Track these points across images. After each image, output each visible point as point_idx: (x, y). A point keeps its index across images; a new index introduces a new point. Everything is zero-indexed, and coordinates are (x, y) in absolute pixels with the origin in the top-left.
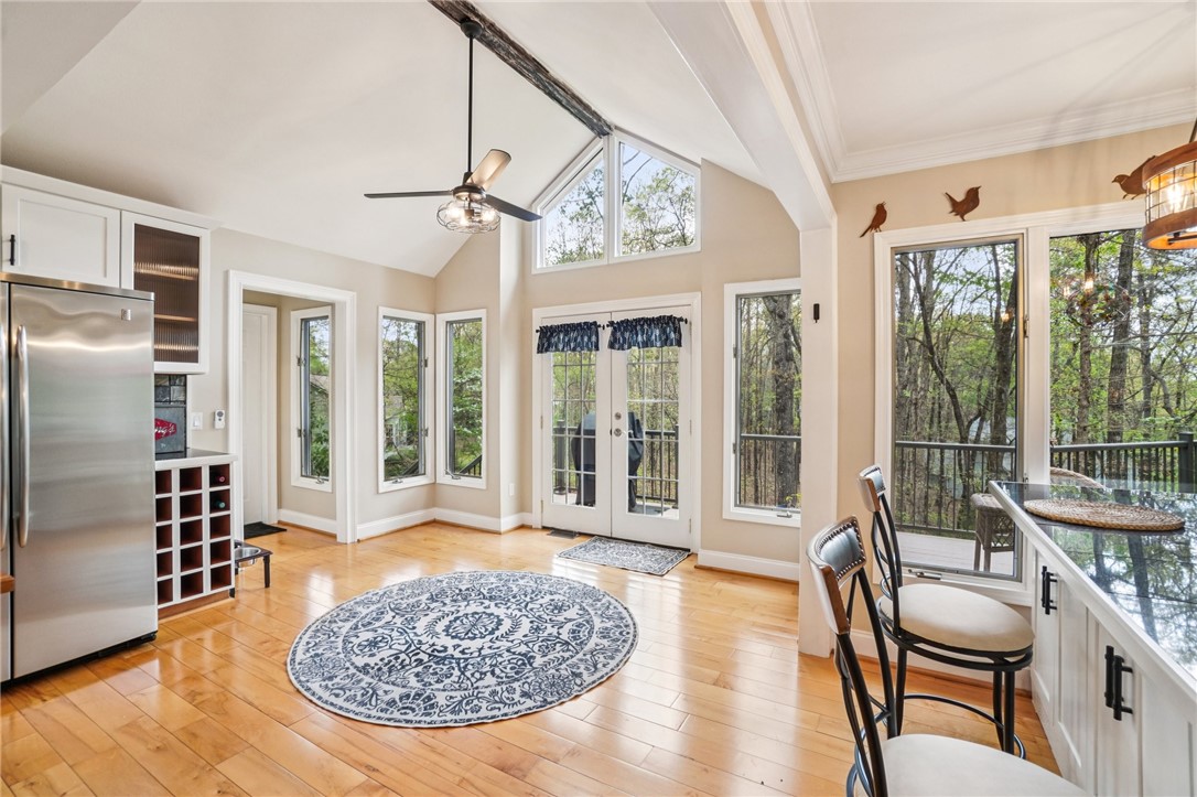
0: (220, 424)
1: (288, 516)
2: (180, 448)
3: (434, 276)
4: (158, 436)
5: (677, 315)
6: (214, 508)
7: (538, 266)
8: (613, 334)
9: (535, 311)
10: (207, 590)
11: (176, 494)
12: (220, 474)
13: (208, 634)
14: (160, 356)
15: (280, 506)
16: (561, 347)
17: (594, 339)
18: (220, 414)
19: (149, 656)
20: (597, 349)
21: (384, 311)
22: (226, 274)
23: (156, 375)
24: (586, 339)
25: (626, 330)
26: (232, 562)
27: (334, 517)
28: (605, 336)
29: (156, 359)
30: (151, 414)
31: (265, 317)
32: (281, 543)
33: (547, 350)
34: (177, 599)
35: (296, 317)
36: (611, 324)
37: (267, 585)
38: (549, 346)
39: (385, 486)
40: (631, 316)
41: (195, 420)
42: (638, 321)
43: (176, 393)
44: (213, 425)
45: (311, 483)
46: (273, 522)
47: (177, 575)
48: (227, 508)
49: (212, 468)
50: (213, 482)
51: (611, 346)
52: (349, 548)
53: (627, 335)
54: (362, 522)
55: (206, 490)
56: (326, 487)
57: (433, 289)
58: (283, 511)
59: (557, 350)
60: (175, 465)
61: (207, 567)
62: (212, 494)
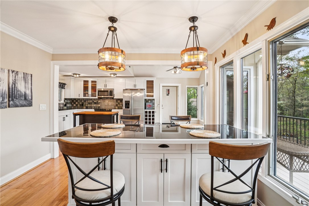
0: (159, 106)
3: (199, 78)
6: (152, 117)
11: (148, 114)
14: (148, 96)
21: (187, 86)
23: (146, 99)
43: (153, 101)
48: (154, 117)
49: (152, 111)
55: (151, 114)
57: (199, 80)
60: (148, 110)
62: (152, 115)
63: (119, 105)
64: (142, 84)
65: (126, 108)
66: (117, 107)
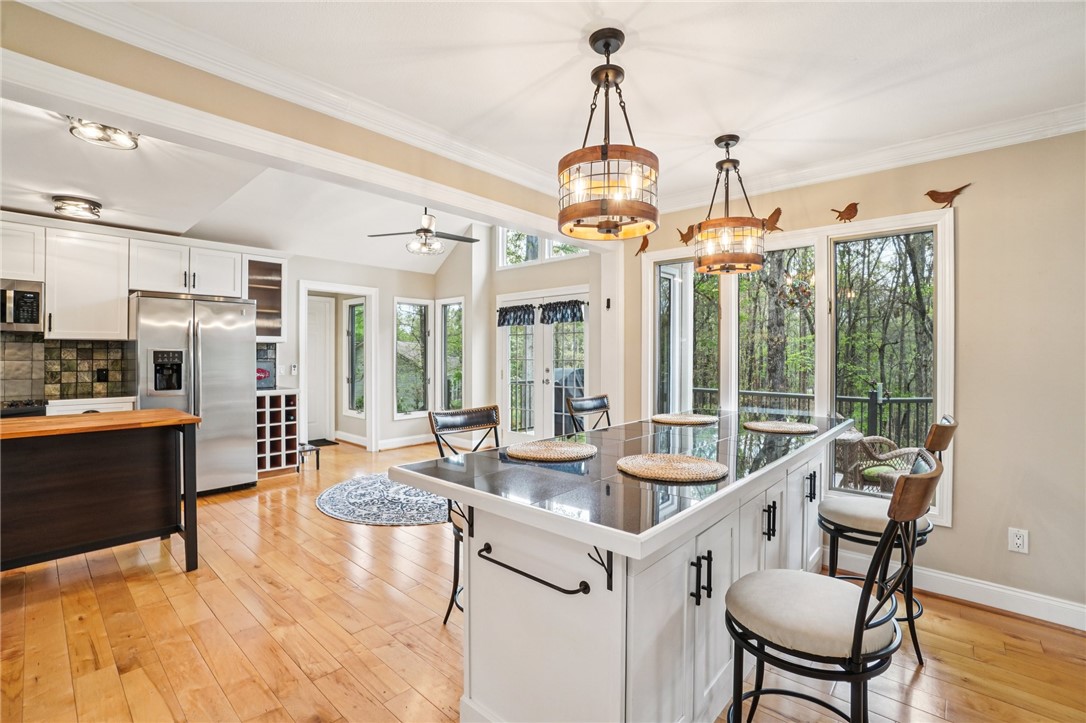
0: (294, 373)
1: (342, 435)
2: (272, 385)
3: (434, 273)
4: (259, 378)
5: (580, 298)
6: (287, 419)
7: (500, 265)
8: (543, 313)
9: (498, 297)
10: (284, 465)
11: (268, 410)
12: (291, 400)
13: (284, 491)
14: (261, 331)
15: (336, 429)
16: (511, 322)
17: (531, 316)
18: (295, 367)
19: (254, 493)
20: (533, 323)
21: (397, 299)
22: (298, 282)
23: (257, 344)
24: (526, 316)
25: (550, 310)
26: (297, 451)
27: (364, 435)
28: (538, 314)
29: (257, 334)
30: (254, 365)
31: (328, 305)
32: (336, 450)
33: (503, 324)
34: (268, 468)
35: (346, 304)
36: (541, 306)
37: (318, 468)
38: (504, 321)
39: (399, 416)
40: (553, 300)
41: (281, 370)
42: (557, 304)
43: (270, 353)
44: (291, 373)
45: (354, 413)
46: (333, 439)
47: (268, 455)
48: (295, 420)
49: (287, 396)
50: (287, 405)
51: (542, 321)
52: (374, 455)
53: (551, 314)
54: (382, 438)
55: (283, 409)
56: (362, 416)
57: (433, 282)
58: (338, 432)
59: (509, 324)
60: (267, 394)
61: (283, 453)
62: (287, 411)
63: (68, 378)
64: (227, 274)
65: (156, 389)
66: (99, 387)
